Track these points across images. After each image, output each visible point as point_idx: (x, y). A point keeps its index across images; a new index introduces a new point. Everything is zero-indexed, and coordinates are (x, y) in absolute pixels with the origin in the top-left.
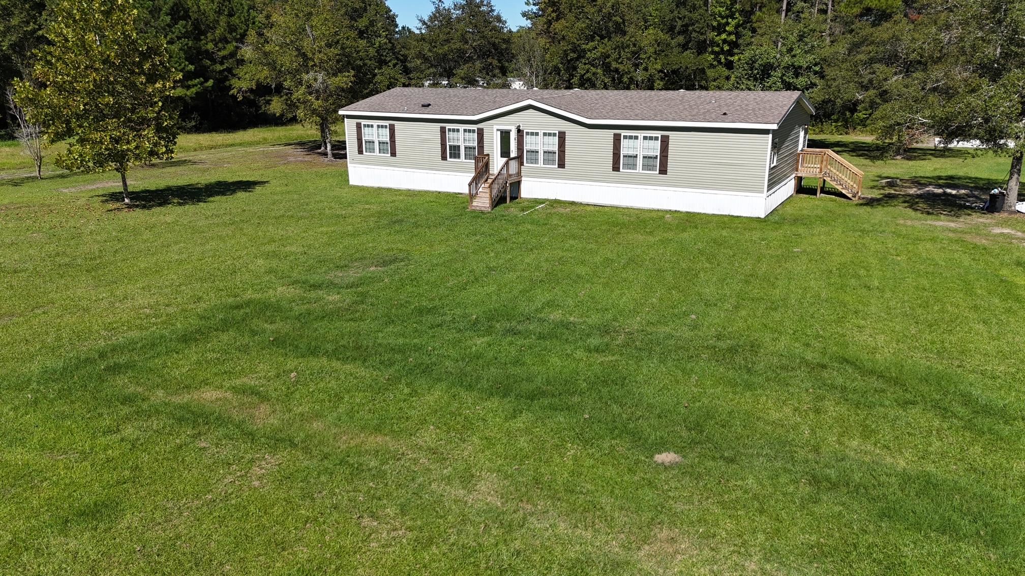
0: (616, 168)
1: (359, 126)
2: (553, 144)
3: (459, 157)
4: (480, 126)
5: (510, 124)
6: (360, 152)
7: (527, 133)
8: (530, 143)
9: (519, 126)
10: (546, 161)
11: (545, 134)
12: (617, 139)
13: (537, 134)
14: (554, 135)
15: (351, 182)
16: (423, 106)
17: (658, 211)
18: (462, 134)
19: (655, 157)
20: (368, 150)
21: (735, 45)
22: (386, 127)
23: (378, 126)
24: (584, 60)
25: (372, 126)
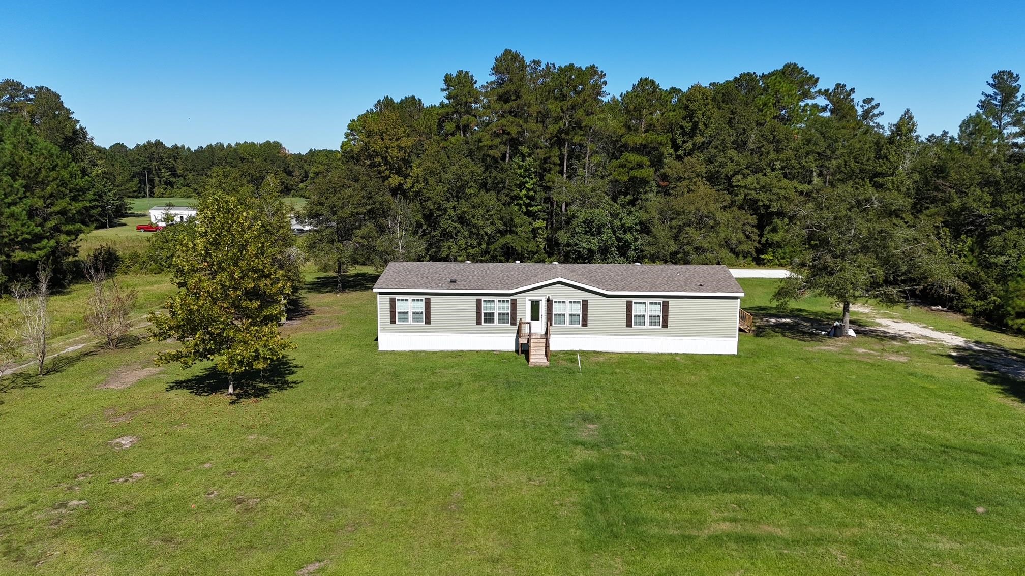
0: (629, 325)
1: (392, 302)
2: (577, 309)
3: (493, 322)
4: (513, 297)
6: (393, 321)
7: (556, 302)
8: (556, 309)
9: (549, 297)
10: (571, 322)
11: (570, 302)
12: (629, 307)
14: (579, 302)
15: (380, 349)
16: (455, 282)
17: (662, 354)
18: (497, 304)
19: (659, 316)
20: (400, 320)
21: (532, 198)
22: (421, 300)
23: (413, 300)
24: (446, 217)
25: (407, 300)
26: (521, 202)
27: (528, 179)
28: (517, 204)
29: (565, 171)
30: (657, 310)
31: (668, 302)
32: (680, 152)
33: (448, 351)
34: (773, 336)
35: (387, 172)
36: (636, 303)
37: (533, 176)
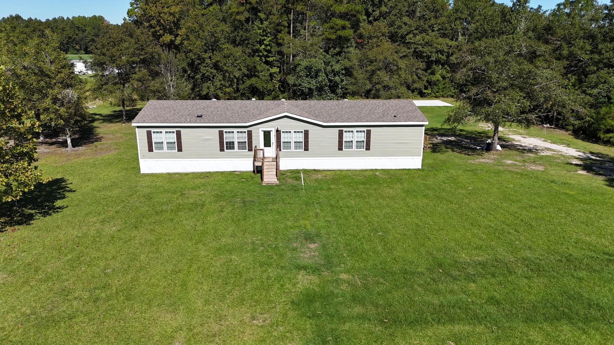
0: (340, 148)
1: (149, 134)
2: (301, 138)
4: (249, 129)
5: (272, 128)
6: (151, 149)
7: (283, 132)
8: (284, 138)
9: (278, 128)
10: (296, 148)
11: (295, 132)
12: (341, 134)
13: (290, 132)
14: (302, 132)
15: (142, 171)
16: (201, 116)
18: (236, 135)
19: (363, 141)
20: (157, 148)
21: (269, 52)
22: (173, 132)
23: (166, 132)
24: (204, 65)
25: (161, 132)
26: (261, 54)
27: (265, 37)
28: (258, 56)
29: (292, 32)
30: (362, 137)
31: (370, 130)
32: (371, 18)
33: (198, 173)
34: (445, 152)
35: (161, 32)
36: (346, 132)
37: (269, 35)
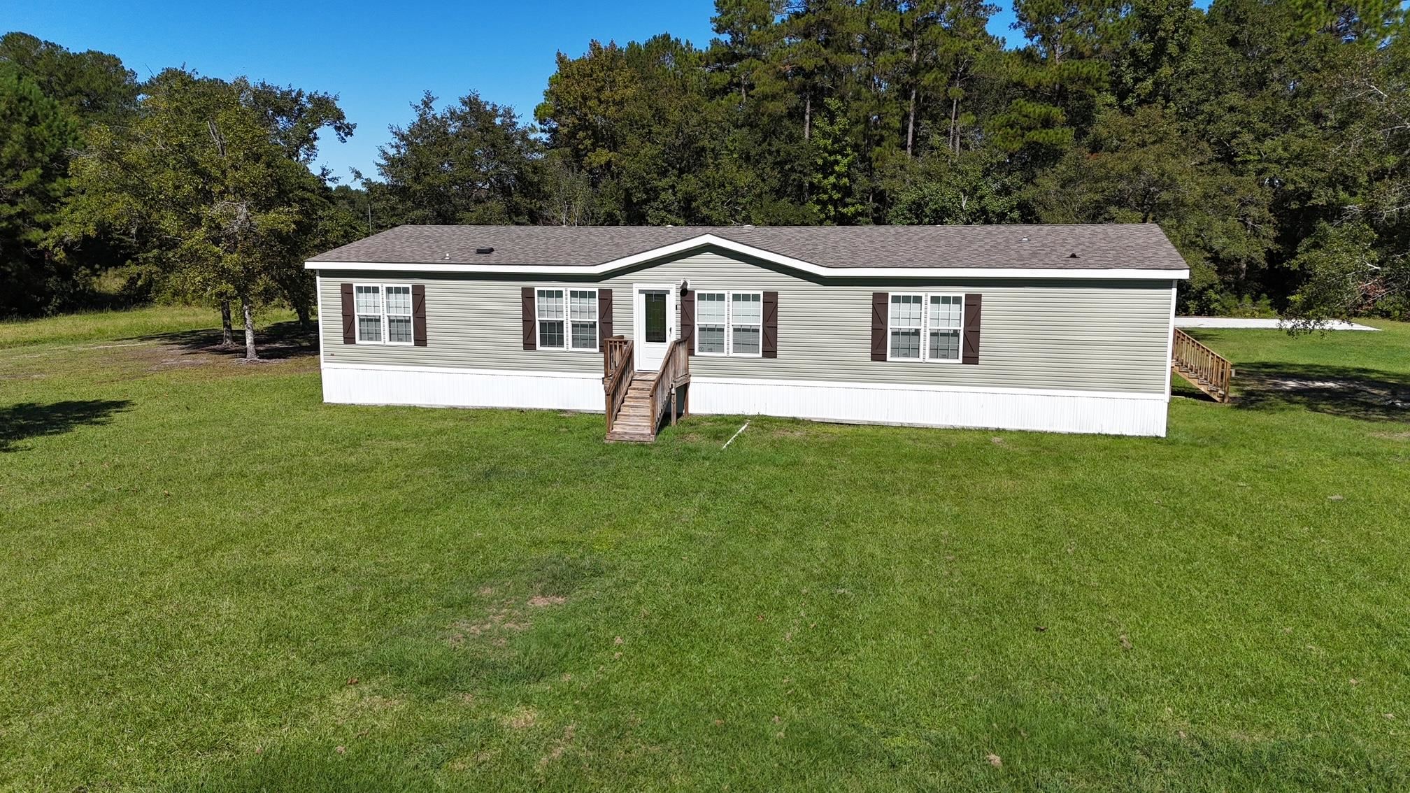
1: (347, 292)
2: (753, 315)
3: (561, 344)
4: (605, 284)
5: (667, 281)
6: (349, 338)
7: (702, 297)
8: (704, 314)
9: (685, 283)
10: (738, 346)
11: (736, 297)
12: (880, 307)
13: (721, 297)
14: (756, 298)
15: (326, 400)
16: (488, 252)
17: (964, 430)
18: (566, 302)
19: (956, 334)
20: (365, 335)
21: (847, 192)
22: (406, 291)
23: (390, 290)
26: (825, 197)
27: (839, 157)
28: (818, 202)
29: (910, 143)
30: (953, 319)
32: (1129, 101)
33: (464, 409)
36: (896, 299)
37: (849, 150)
